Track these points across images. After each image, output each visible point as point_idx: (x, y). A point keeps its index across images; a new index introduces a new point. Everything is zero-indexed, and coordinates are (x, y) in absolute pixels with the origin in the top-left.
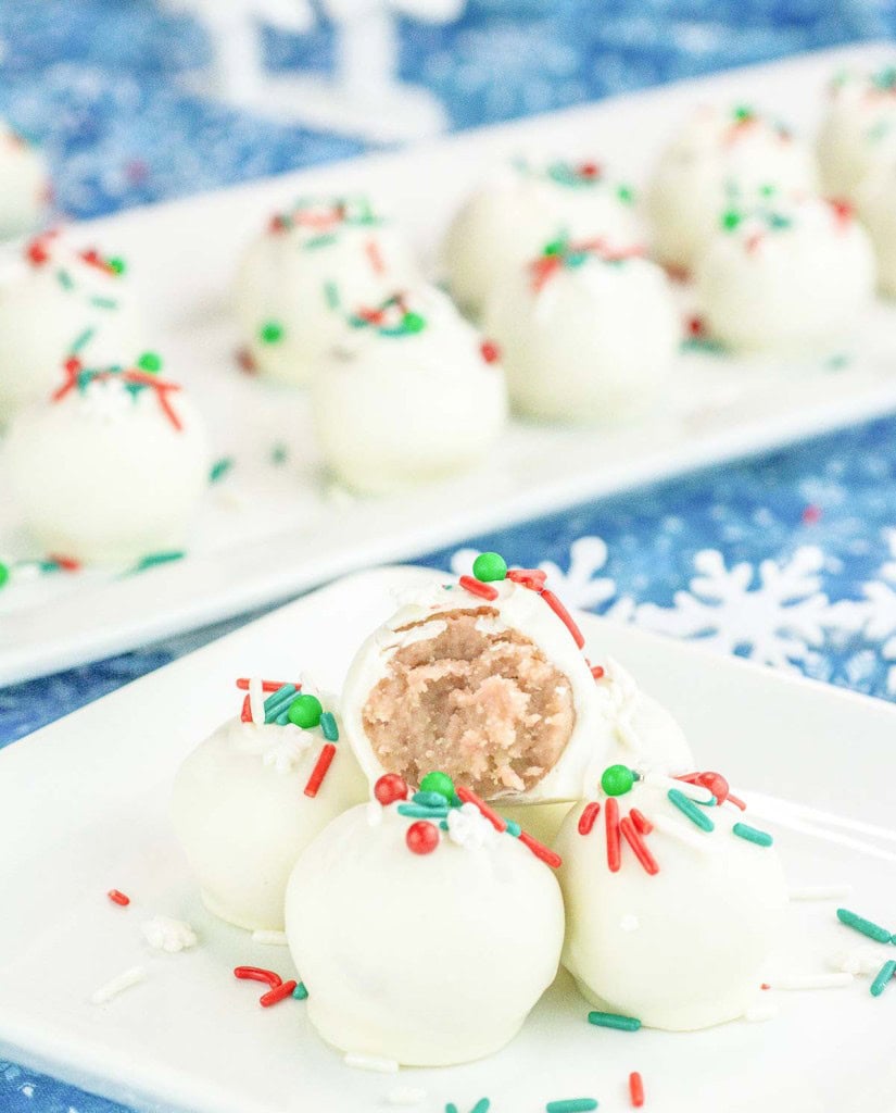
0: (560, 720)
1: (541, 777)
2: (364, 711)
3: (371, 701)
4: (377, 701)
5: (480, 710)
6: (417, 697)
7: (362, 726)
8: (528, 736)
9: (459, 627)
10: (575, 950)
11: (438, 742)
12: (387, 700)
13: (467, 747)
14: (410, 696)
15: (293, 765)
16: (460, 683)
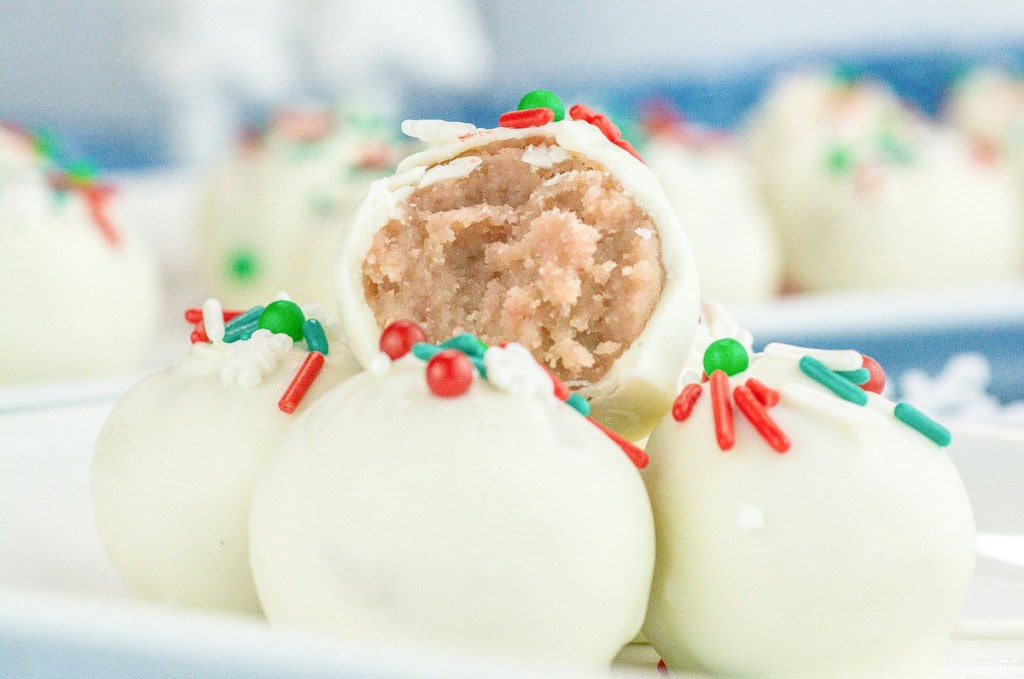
0: (643, 270)
1: (618, 354)
2: (365, 265)
3: (375, 251)
4: (384, 250)
5: (529, 263)
6: (439, 249)
7: (363, 290)
8: (597, 298)
9: (499, 165)
10: (670, 594)
11: (471, 318)
12: (396, 252)
13: (511, 314)
14: (430, 247)
15: (265, 377)
16: (501, 234)
